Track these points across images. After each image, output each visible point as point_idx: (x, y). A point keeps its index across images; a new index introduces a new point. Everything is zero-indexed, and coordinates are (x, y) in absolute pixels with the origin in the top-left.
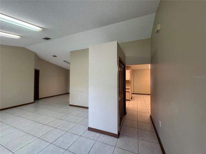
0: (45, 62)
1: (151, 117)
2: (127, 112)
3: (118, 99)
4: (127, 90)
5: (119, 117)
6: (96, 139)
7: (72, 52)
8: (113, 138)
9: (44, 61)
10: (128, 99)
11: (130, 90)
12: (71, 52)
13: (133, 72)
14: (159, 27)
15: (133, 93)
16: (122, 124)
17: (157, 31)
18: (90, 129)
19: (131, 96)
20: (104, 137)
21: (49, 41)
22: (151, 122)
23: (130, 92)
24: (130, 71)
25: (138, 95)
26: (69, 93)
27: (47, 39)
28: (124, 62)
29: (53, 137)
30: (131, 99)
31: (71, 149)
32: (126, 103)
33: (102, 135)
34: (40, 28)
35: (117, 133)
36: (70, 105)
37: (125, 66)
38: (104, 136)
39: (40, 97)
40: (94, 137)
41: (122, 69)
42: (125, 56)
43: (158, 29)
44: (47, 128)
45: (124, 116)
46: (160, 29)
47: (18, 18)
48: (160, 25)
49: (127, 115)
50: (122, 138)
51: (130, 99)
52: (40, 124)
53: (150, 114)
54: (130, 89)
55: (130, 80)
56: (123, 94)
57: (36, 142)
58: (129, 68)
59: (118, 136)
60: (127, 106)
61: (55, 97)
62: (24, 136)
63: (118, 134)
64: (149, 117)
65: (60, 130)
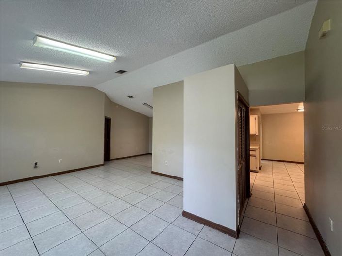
0: (117, 106)
1: (305, 207)
2: (252, 192)
3: (237, 168)
4: (251, 153)
5: (238, 201)
6: (198, 232)
7: (156, 90)
8: (227, 236)
9: (116, 104)
10: (255, 169)
11: (257, 153)
12: (154, 88)
13: (263, 119)
14: (327, 26)
15: (262, 158)
16: (242, 214)
17: (324, 35)
18: (186, 214)
19: (259, 163)
20: (210, 232)
21: (124, 75)
22: (307, 218)
23: (257, 156)
24: (256, 116)
25: (273, 162)
26: (151, 154)
27: (122, 72)
28: (247, 101)
29: (130, 218)
30: (260, 169)
31: (158, 242)
32: (251, 177)
33: (206, 228)
34: (113, 57)
35: (234, 229)
36: (153, 173)
37: (247, 108)
38: (210, 230)
39: (111, 158)
40: (193, 229)
41: (243, 113)
42: (248, 91)
43: (324, 30)
44: (123, 204)
45: (247, 200)
46: (330, 29)
47: (87, 47)
48: (330, 20)
49: (252, 198)
50: (246, 240)
51: (258, 169)
52: (113, 197)
53: (303, 202)
54: (257, 151)
55: (257, 134)
56: (244, 160)
57: (109, 222)
58: (255, 111)
59: (237, 234)
60: (252, 181)
61: (124, 160)
62: (95, 211)
63: (237, 230)
64: (302, 207)
65: (140, 210)
